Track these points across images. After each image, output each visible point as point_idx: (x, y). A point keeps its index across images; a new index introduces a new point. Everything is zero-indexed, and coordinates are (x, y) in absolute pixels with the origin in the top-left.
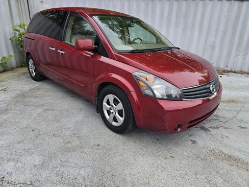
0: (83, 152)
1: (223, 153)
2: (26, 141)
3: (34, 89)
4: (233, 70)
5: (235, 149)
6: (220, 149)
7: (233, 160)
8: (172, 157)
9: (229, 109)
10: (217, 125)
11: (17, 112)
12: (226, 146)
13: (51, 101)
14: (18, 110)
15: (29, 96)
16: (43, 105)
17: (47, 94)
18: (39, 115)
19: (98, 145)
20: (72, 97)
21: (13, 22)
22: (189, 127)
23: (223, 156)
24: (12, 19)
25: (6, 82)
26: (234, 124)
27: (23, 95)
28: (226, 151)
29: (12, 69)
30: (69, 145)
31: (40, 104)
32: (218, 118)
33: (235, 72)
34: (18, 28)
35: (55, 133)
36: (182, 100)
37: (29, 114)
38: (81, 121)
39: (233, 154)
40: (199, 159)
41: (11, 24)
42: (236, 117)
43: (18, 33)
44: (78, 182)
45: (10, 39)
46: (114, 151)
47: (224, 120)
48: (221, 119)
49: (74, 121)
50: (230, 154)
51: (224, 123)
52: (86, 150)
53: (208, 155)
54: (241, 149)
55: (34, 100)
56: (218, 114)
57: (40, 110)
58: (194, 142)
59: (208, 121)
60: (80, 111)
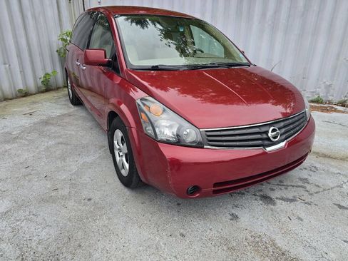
0: (64, 206)
1: (274, 245)
2: (9, 180)
3: (64, 115)
5: (302, 242)
6: (273, 237)
8: (182, 235)
9: (338, 171)
10: (294, 197)
11: (26, 143)
13: (73, 132)
14: (29, 140)
15: (53, 124)
16: (60, 137)
17: (76, 122)
18: (48, 148)
19: (90, 200)
22: (216, 192)
25: (40, 105)
26: (329, 199)
27: (46, 122)
28: (280, 243)
29: (58, 88)
31: (58, 134)
32: (306, 185)
34: (64, 38)
35: (49, 174)
36: (202, 148)
38: (91, 163)
39: (292, 250)
40: (225, 247)
42: (341, 186)
44: (29, 246)
45: (57, 51)
47: (314, 190)
48: (308, 187)
51: (311, 194)
53: (245, 243)
54: (314, 244)
55: (54, 129)
56: (309, 178)
57: (52, 143)
58: (235, 218)
59: (283, 188)
60: (100, 149)
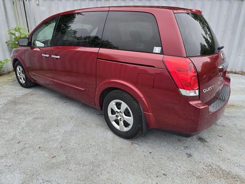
0: (68, 169)
1: (221, 169)
2: (9, 156)
3: (27, 94)
4: (234, 71)
5: (234, 163)
7: (232, 177)
8: (164, 175)
12: (224, 160)
13: (43, 108)
14: (7, 119)
16: (33, 113)
17: (40, 100)
18: (28, 124)
20: (65, 102)
21: (8, 26)
23: (220, 172)
24: (8, 22)
26: (234, 133)
27: (15, 102)
28: (224, 167)
29: (9, 73)
30: (54, 161)
31: (31, 111)
33: (235, 73)
34: (13, 32)
35: (41, 145)
37: (17, 123)
38: (71, 131)
40: (195, 177)
41: (7, 28)
43: (14, 37)
45: (6, 42)
46: (102, 168)
49: (63, 132)
50: (228, 170)
52: (72, 166)
53: (204, 171)
54: (241, 164)
55: (25, 107)
57: (29, 119)
58: (190, 155)
60: (72, 119)
